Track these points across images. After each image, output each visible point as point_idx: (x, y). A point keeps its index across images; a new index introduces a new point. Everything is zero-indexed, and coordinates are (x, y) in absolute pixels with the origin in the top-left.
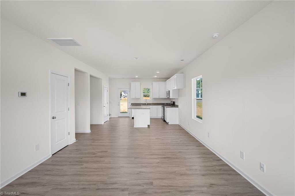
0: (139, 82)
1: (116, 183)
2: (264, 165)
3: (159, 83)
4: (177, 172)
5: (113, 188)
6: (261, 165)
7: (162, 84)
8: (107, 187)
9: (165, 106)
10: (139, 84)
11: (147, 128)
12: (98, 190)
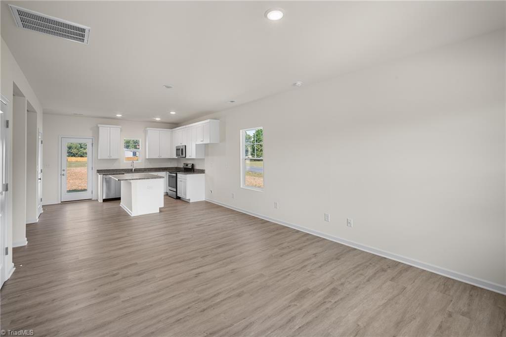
0: (118, 126)
1: (219, 294)
2: (351, 221)
3: (160, 131)
4: (273, 255)
5: (222, 299)
6: (349, 221)
7: (165, 133)
8: (214, 303)
9: (178, 173)
10: (119, 129)
11: (159, 214)
12: (205, 311)
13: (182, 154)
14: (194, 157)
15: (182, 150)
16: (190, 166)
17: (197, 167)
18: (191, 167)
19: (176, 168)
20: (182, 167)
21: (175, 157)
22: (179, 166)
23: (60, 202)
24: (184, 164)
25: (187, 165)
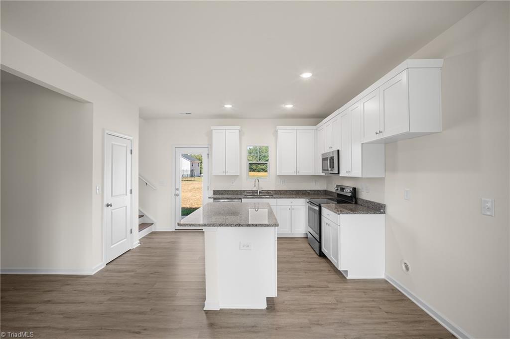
13: (332, 167)
14: (357, 172)
15: (332, 159)
16: (348, 192)
17: (364, 195)
18: (350, 195)
19: (326, 191)
20: (334, 191)
21: (320, 172)
22: (329, 189)
23: (174, 230)
24: (338, 186)
25: (343, 189)
